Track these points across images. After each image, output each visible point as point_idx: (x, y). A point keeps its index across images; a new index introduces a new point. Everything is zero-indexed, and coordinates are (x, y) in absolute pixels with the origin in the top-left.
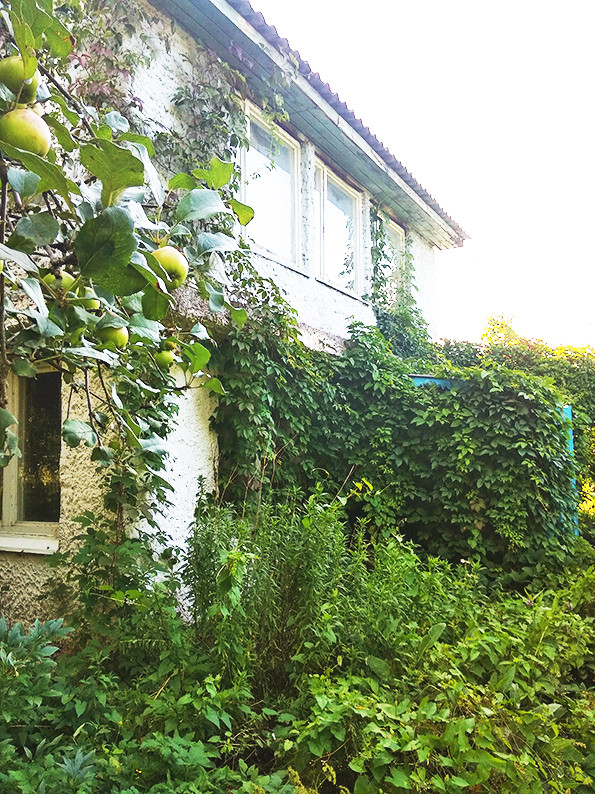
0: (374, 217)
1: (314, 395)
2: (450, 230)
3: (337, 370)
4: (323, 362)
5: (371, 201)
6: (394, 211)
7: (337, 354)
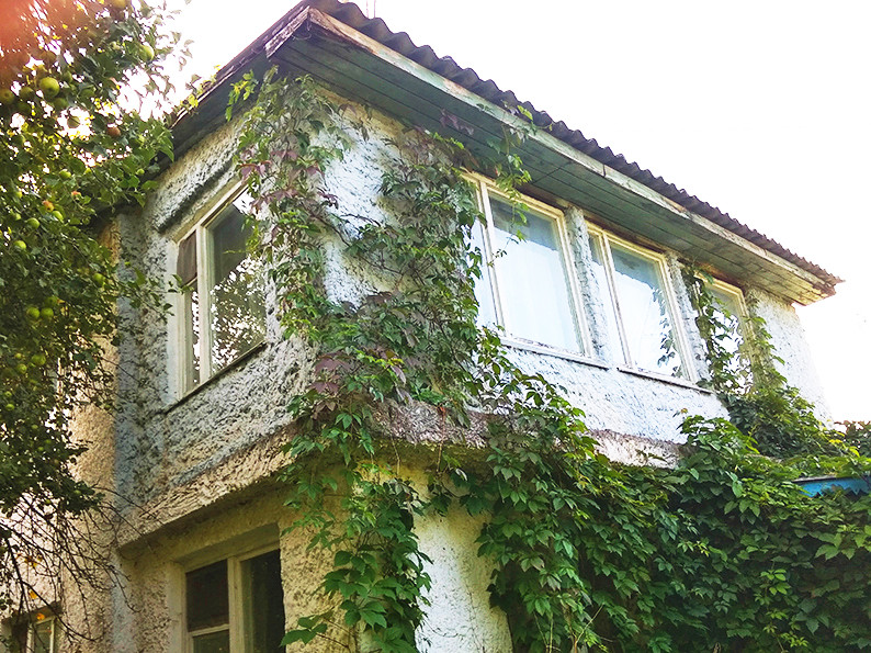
0: (690, 280)
1: (643, 532)
2: (808, 275)
3: (674, 489)
4: (646, 480)
5: (680, 260)
6: (716, 267)
7: (671, 467)
